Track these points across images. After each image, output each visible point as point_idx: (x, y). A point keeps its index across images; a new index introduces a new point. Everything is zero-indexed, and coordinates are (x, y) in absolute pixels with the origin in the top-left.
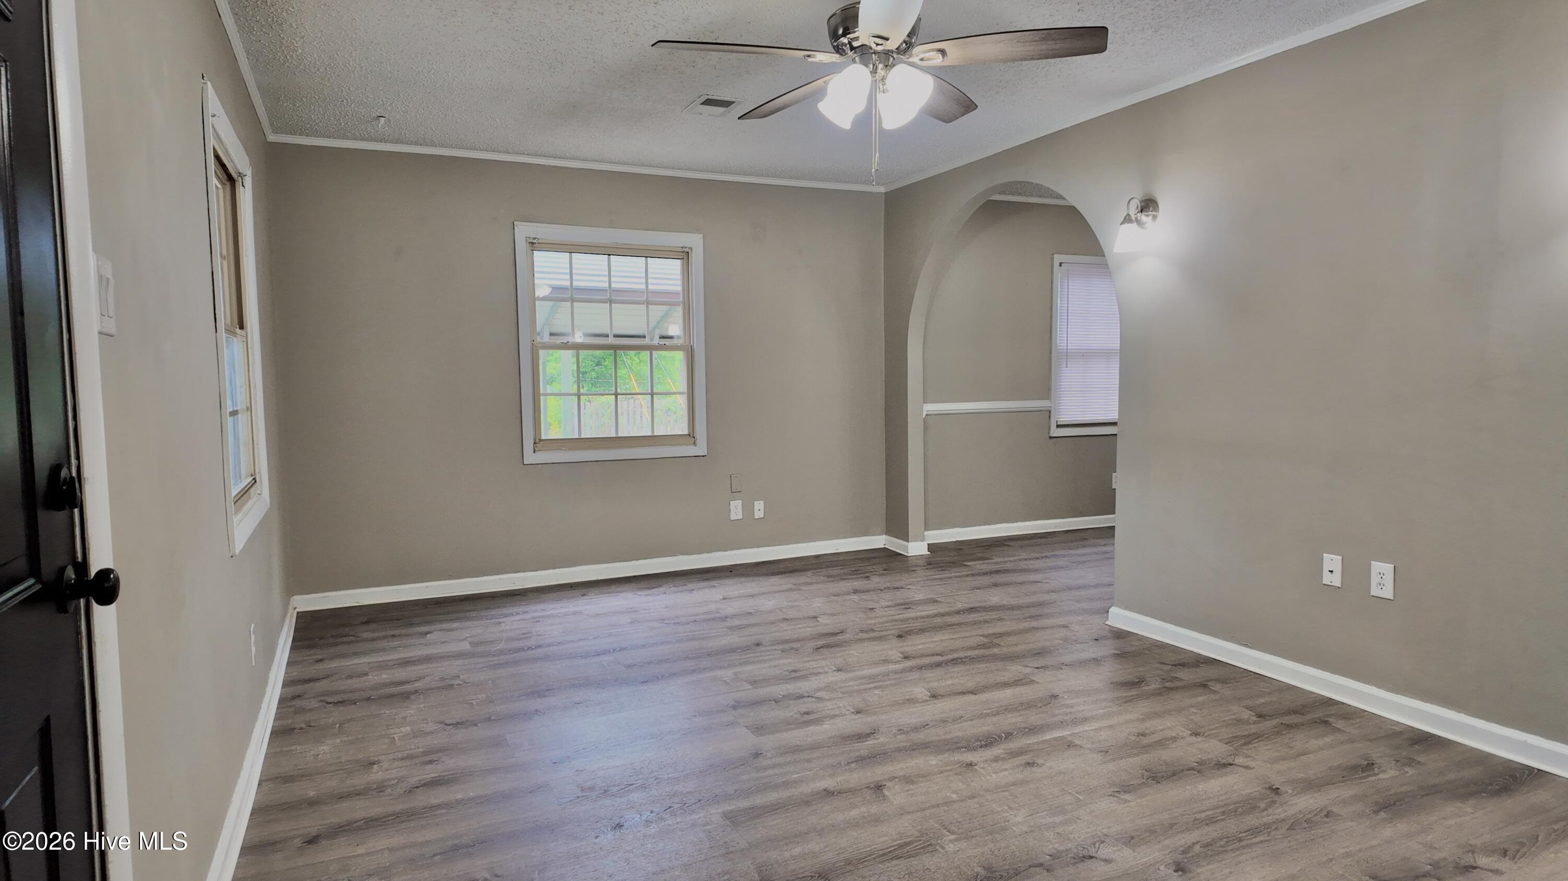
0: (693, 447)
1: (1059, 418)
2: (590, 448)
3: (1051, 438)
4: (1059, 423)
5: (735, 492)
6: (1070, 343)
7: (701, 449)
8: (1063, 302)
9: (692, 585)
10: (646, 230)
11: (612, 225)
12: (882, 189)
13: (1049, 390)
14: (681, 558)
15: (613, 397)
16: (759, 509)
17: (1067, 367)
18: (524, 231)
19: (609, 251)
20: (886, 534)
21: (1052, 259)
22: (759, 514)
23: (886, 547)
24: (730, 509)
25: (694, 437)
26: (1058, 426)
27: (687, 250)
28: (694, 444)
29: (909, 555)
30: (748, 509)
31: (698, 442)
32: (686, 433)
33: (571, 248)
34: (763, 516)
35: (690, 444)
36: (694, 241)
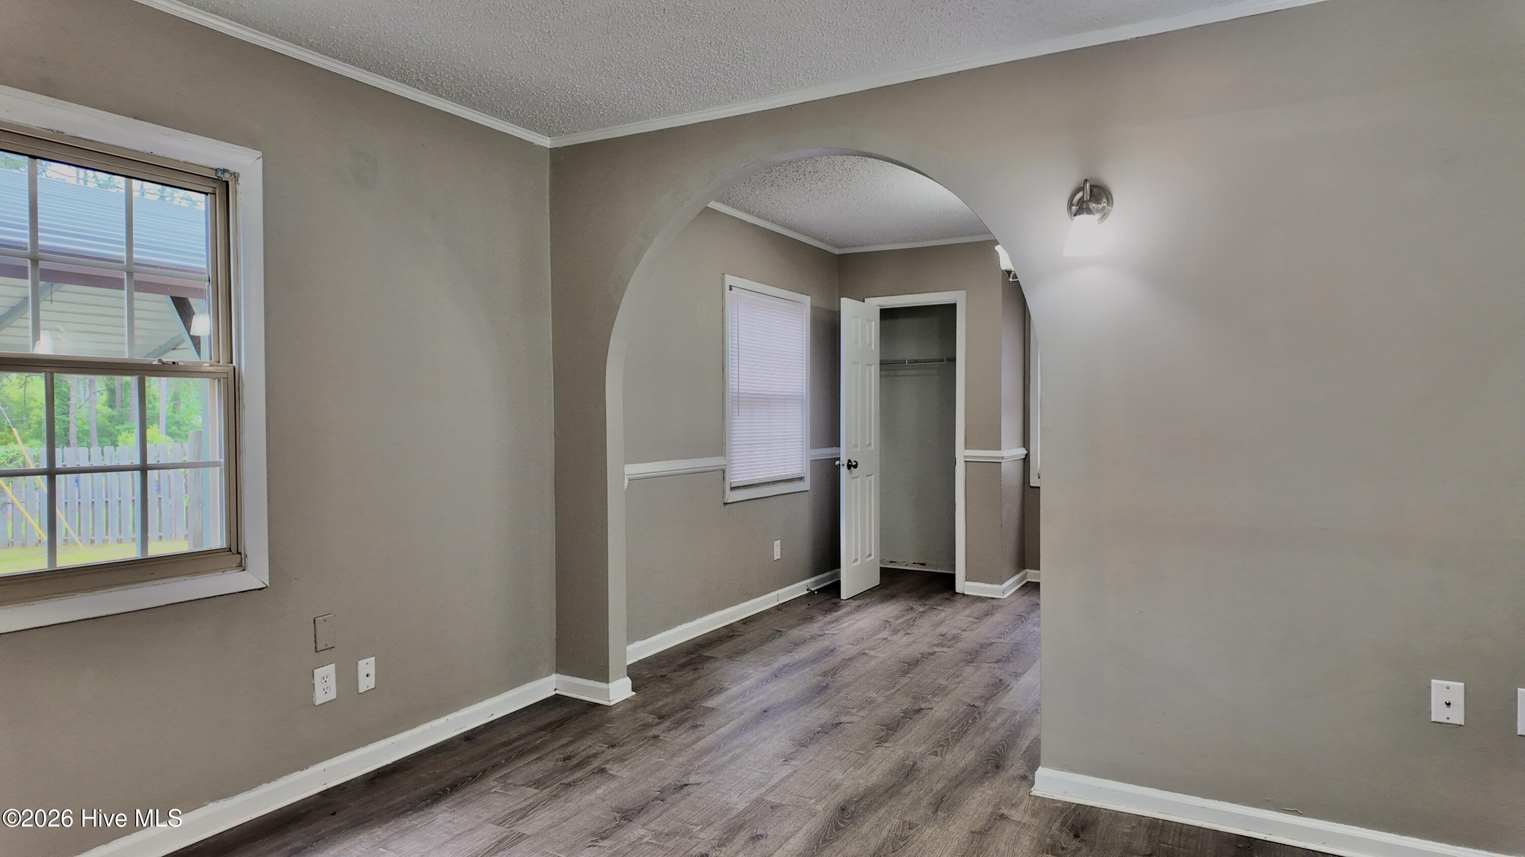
1: (732, 479)
3: (726, 504)
4: (733, 486)
5: (322, 651)
6: (742, 382)
7: (255, 575)
8: (734, 331)
12: (547, 142)
13: (723, 443)
16: (367, 674)
17: (739, 416)
20: (557, 672)
21: (723, 280)
22: (366, 683)
23: (558, 692)
24: (314, 685)
25: (240, 553)
26: (732, 489)
28: (241, 565)
29: (612, 703)
30: (346, 678)
31: (250, 562)
32: (227, 545)
34: (373, 687)
35: (231, 568)
36: (242, 161)
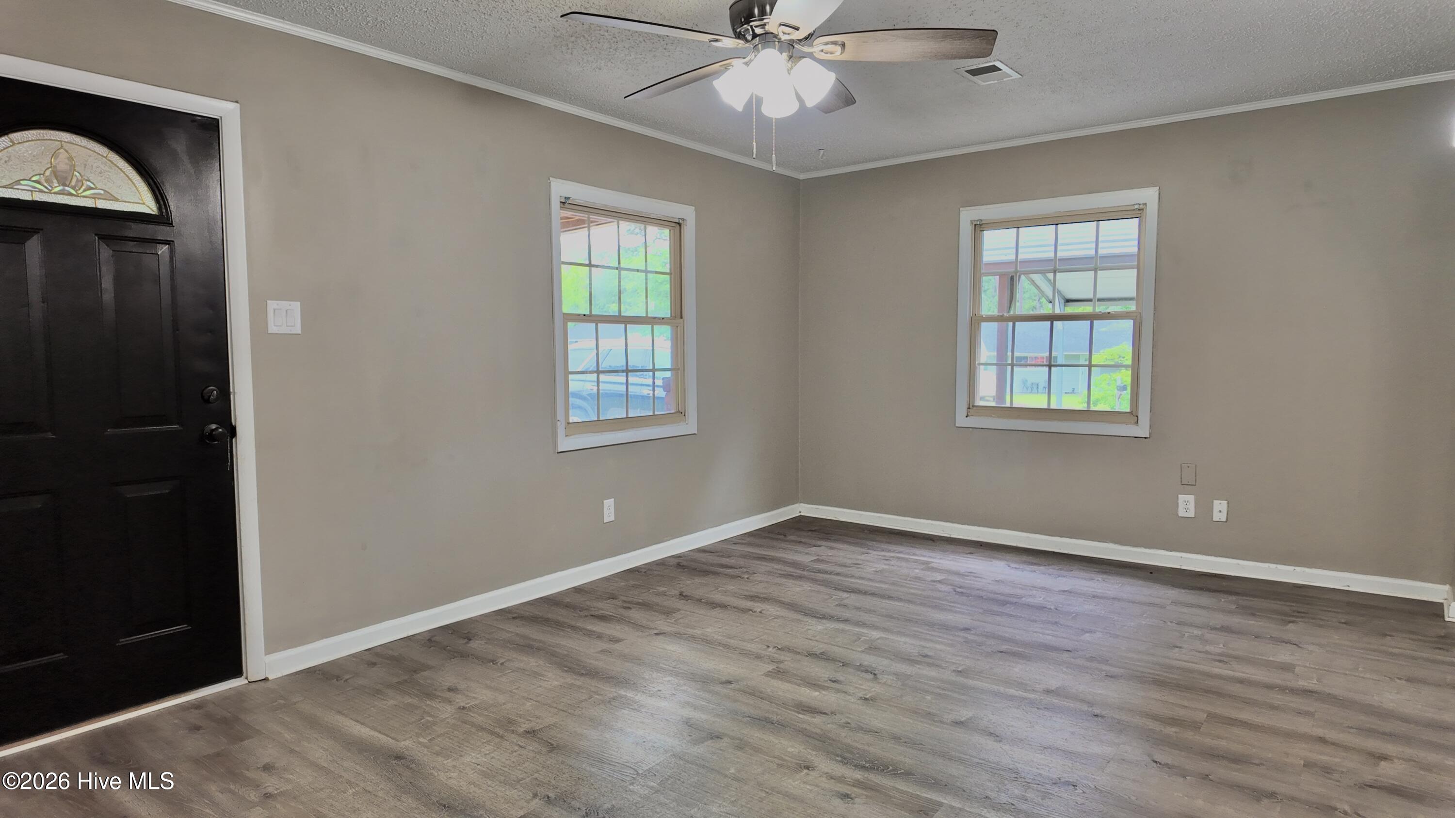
0: (1134, 427)
2: (1018, 417)
5: (1187, 486)
7: (1142, 430)
9: (1085, 574)
10: (1090, 193)
11: (1053, 194)
14: (1111, 546)
15: (1047, 369)
16: (1220, 510)
18: (968, 216)
19: (1056, 220)
20: (1447, 585)
22: (1219, 516)
23: (1444, 603)
24: (1178, 503)
25: (1137, 416)
27: (1141, 207)
28: (1137, 422)
30: (1204, 507)
31: (1140, 422)
32: (1128, 410)
33: (1018, 223)
34: (1225, 520)
35: (1131, 423)
36: (1149, 196)
